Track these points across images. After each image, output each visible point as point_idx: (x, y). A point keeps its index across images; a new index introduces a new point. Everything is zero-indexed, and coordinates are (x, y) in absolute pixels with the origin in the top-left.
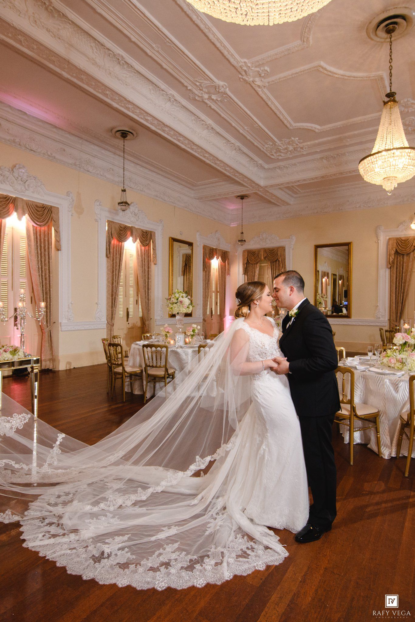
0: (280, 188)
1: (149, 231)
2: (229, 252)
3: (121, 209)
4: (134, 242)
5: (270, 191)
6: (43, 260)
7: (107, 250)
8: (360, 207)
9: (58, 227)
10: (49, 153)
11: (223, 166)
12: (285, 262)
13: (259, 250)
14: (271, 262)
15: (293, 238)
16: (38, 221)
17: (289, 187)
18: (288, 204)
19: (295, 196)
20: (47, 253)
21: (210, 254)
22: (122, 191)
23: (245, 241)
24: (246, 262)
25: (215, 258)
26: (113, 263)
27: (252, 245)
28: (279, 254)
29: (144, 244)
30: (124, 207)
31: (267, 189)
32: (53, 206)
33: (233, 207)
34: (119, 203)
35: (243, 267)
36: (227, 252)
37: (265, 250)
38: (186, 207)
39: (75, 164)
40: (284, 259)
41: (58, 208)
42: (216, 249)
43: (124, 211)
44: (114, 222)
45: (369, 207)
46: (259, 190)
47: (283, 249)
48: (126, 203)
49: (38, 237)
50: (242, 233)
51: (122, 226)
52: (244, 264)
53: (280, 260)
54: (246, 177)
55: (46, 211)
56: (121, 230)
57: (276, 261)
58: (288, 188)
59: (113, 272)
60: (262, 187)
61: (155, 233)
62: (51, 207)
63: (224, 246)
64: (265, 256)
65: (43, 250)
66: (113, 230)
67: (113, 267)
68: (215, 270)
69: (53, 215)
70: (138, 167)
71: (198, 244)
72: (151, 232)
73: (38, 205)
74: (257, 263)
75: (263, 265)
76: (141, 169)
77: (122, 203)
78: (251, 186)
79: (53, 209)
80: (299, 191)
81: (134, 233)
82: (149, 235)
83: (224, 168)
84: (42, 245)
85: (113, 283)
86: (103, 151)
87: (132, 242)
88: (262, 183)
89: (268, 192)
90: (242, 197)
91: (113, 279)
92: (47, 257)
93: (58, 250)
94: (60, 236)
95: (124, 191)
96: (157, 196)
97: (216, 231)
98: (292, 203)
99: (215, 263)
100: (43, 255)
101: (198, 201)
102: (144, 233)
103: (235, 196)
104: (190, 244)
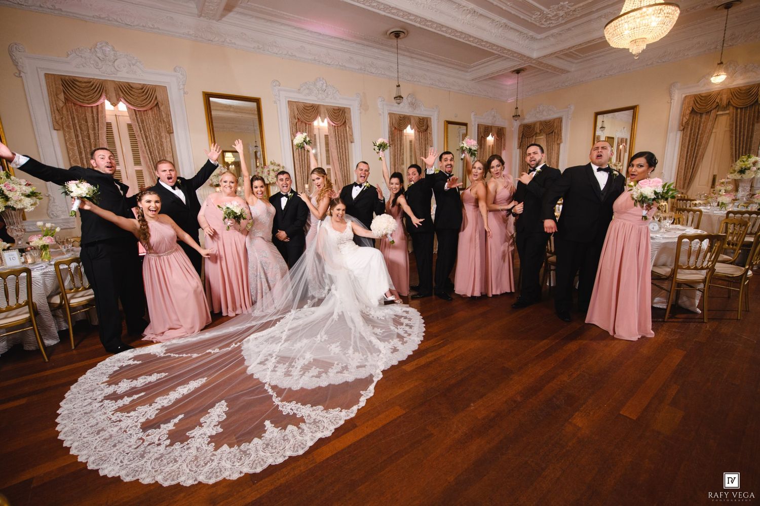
0: (556, 56)
1: (425, 118)
2: (505, 128)
3: (397, 103)
4: (412, 129)
5: (545, 62)
6: (341, 151)
7: (389, 137)
8: (652, 64)
9: (351, 124)
10: (340, 64)
11: (489, 46)
12: (561, 133)
13: (535, 124)
14: (547, 134)
15: (572, 107)
16: (336, 121)
17: (566, 53)
18: (568, 72)
19: (576, 61)
20: (343, 146)
21: (485, 132)
22: (397, 86)
23: (519, 116)
24: (521, 137)
25: (490, 135)
26: (395, 149)
27: (529, 119)
28: (555, 126)
29: (421, 129)
30: (398, 101)
31: (540, 61)
32: (347, 108)
33: (511, 82)
34: (395, 98)
35: (518, 142)
36: (503, 128)
37: (541, 123)
38: (461, 90)
39: (361, 69)
40: (561, 130)
41: (349, 109)
42: (491, 127)
43: (399, 104)
44: (394, 114)
45: (664, 62)
46: (531, 63)
47: (560, 120)
48: (401, 97)
49: (337, 133)
50: (517, 108)
51: (402, 116)
52: (519, 139)
53: (556, 131)
54: (515, 53)
55: (341, 112)
56: (400, 120)
57: (552, 132)
58: (566, 55)
59: (395, 155)
60: (534, 60)
61: (431, 118)
62: (345, 108)
63: (499, 123)
64: (541, 128)
65: (340, 144)
66: (394, 121)
67: (395, 152)
68: (491, 146)
69: (346, 114)
70: (414, 59)
71: (473, 124)
72: (427, 118)
73: (335, 108)
74: (533, 136)
75: (537, 138)
76: (417, 61)
77: (397, 97)
78: (523, 60)
79: (346, 110)
80: (581, 56)
81: (412, 121)
82: (425, 121)
83: (490, 47)
84: (340, 140)
85: (395, 166)
86: (383, 52)
87: (410, 129)
88: (535, 55)
89: (542, 63)
90: (518, 72)
91: (395, 162)
92: (344, 149)
93: (352, 142)
94: (352, 131)
95: (399, 86)
96: (432, 84)
97: (492, 109)
98: (573, 69)
99: (490, 139)
100: (341, 147)
101: (474, 82)
102: (421, 119)
103: (511, 72)
104: (466, 125)
